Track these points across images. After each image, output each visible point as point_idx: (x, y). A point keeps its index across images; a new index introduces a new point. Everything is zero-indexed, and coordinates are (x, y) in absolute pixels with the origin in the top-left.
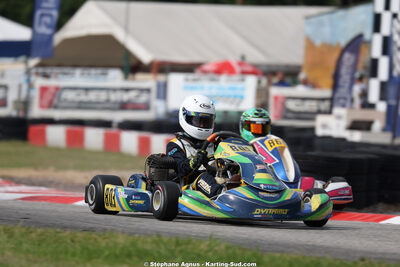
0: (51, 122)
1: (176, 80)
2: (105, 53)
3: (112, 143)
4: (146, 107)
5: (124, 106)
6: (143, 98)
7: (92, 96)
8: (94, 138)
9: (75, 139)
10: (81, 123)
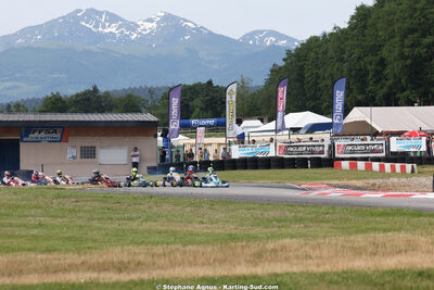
0: (343, 159)
1: (393, 139)
2: (365, 129)
3: (369, 167)
4: (381, 151)
5: (373, 151)
6: (380, 148)
7: (359, 148)
8: (361, 165)
9: (354, 167)
10: (355, 159)
